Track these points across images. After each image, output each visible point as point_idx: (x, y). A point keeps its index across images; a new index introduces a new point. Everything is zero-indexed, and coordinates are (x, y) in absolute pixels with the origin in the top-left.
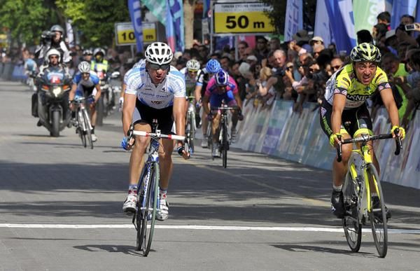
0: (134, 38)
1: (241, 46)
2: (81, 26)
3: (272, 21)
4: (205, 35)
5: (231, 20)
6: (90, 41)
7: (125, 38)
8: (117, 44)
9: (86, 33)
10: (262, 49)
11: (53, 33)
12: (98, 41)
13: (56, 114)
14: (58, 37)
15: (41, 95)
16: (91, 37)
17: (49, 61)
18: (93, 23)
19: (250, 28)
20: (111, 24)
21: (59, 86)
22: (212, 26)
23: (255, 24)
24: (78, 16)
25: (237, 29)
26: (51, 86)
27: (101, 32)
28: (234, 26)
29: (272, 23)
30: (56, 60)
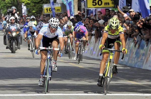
0: (51, 11)
1: (99, 13)
2: (28, 6)
3: (112, 2)
4: (83, 9)
5: (94, 2)
6: (32, 12)
7: (47, 11)
8: (44, 14)
9: (30, 9)
10: (108, 15)
11: (12, 10)
12: (35, 12)
13: (14, 43)
14: (14, 11)
15: (7, 36)
16: (33, 10)
17: (10, 22)
18: (33, 4)
19: (103, 5)
20: (41, 5)
21: (15, 32)
22: (86, 5)
23: (105, 3)
24: (27, 1)
25: (97, 6)
26: (11, 32)
27: (37, 8)
28: (96, 5)
29: (112, 3)
30: (13, 21)
